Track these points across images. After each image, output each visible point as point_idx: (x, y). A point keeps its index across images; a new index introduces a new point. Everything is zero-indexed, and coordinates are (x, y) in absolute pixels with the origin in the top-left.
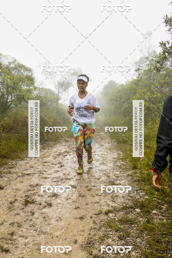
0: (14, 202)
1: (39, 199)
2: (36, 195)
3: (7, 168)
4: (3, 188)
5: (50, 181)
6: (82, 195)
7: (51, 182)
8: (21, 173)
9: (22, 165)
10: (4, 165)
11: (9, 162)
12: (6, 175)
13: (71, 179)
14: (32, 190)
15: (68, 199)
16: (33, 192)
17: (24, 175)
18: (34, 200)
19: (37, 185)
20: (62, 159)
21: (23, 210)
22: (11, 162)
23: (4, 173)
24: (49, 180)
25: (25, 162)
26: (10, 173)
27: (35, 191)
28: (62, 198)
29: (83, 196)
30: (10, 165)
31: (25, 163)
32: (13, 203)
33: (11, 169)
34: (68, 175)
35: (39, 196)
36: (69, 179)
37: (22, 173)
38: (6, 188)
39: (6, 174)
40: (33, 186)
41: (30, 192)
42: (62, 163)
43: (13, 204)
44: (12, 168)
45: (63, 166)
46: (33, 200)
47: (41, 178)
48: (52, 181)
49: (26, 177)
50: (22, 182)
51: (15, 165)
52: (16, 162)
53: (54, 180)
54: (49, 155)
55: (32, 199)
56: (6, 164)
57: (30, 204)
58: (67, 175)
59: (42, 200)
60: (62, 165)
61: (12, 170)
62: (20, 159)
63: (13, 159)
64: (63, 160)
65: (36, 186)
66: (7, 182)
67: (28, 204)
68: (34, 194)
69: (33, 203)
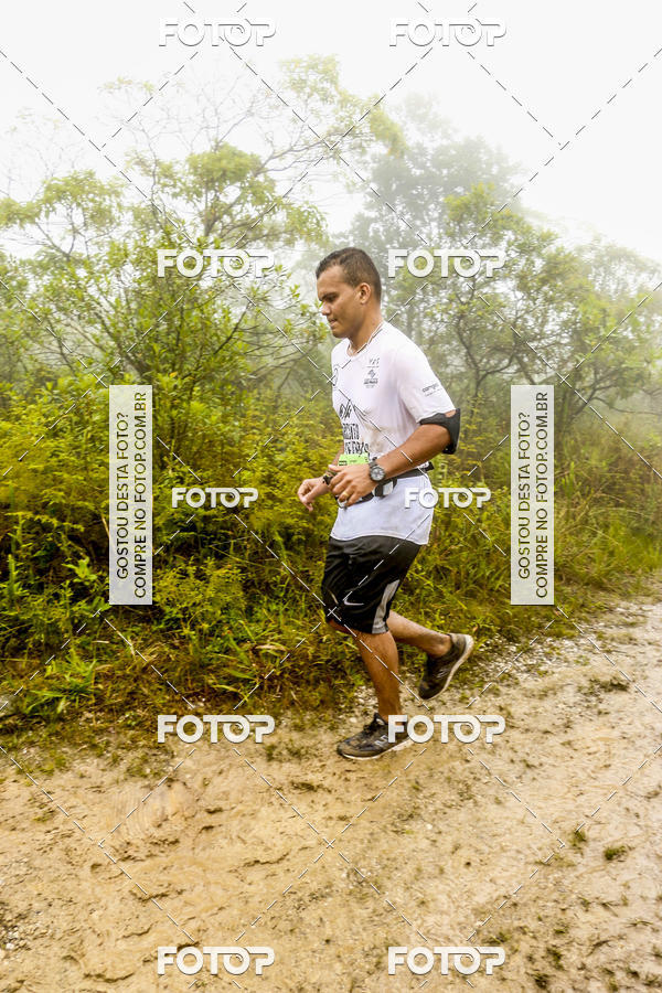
3: (617, 626)
4: (627, 687)
10: (604, 613)
11: (618, 605)
12: (623, 648)
22: (624, 604)
23: (613, 640)
26: (631, 640)
30: (622, 614)
33: (631, 630)
38: (633, 687)
39: (621, 643)
44: (632, 625)
51: (641, 619)
52: (641, 609)
56: (611, 610)
61: (637, 633)
62: (650, 599)
63: (626, 596)
66: (635, 671)
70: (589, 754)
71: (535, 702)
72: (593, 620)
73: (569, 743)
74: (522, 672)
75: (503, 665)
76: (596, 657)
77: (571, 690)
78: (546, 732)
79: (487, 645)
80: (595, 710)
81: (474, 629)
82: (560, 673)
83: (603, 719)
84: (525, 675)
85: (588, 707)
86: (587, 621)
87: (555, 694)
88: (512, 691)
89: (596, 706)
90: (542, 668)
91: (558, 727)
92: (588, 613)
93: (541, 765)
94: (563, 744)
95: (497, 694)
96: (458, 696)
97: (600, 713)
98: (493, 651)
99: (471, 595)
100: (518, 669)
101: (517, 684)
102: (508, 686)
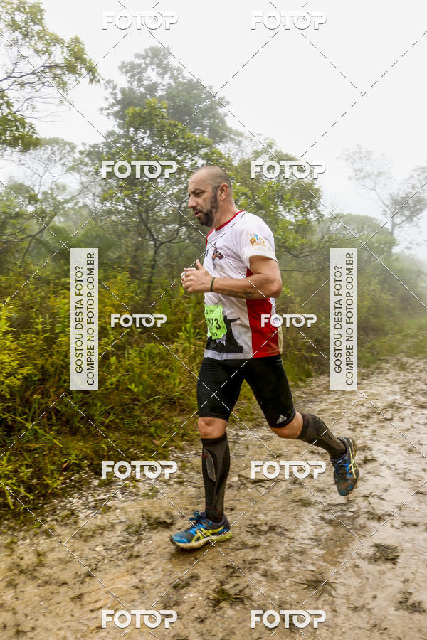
0: (188, 584)
1: (262, 590)
2: (257, 569)
4: (172, 524)
5: (317, 519)
6: (409, 603)
7: (319, 522)
8: (239, 476)
9: (250, 446)
13: (386, 517)
14: (251, 548)
15: (357, 608)
16: (251, 555)
17: (245, 481)
18: (247, 591)
19: (272, 529)
20: (374, 431)
21: (201, 626)
23: (192, 469)
24: (313, 511)
25: (262, 435)
27: (259, 554)
28: (338, 601)
29: (413, 605)
31: (262, 438)
32: (182, 588)
34: (380, 498)
35: (265, 575)
36: (380, 519)
37: (242, 476)
40: (260, 532)
41: (241, 554)
42: (370, 449)
43: (182, 591)
45: (372, 460)
46: (241, 591)
47: (293, 501)
48: (322, 518)
49: (249, 490)
50: (232, 510)
52: (237, 434)
53: (328, 517)
54: (338, 414)
55: (239, 588)
57: (231, 605)
58: (377, 500)
59: (272, 594)
60: (370, 457)
62: (251, 424)
64: (375, 438)
65: (266, 533)
66: (191, 504)
67: (221, 605)
68: (251, 565)
69: (241, 601)
70: (92, 611)
71: (79, 544)
72: (188, 448)
73: (80, 597)
74: (89, 508)
75: (76, 502)
76: (167, 489)
77: (119, 528)
78: (64, 584)
79: (71, 481)
80: (127, 554)
81: (64, 466)
82: (122, 509)
83: (130, 563)
84: (89, 512)
85: (124, 549)
86: (182, 450)
87: (102, 534)
88: (65, 532)
89: (133, 547)
90: (109, 504)
91: (80, 576)
92: (187, 441)
93: (33, 629)
94: (73, 599)
95: (49, 536)
96: (9, 540)
97: (131, 556)
98: (74, 486)
99: (74, 432)
100: (86, 505)
101: (76, 522)
102: (66, 525)
